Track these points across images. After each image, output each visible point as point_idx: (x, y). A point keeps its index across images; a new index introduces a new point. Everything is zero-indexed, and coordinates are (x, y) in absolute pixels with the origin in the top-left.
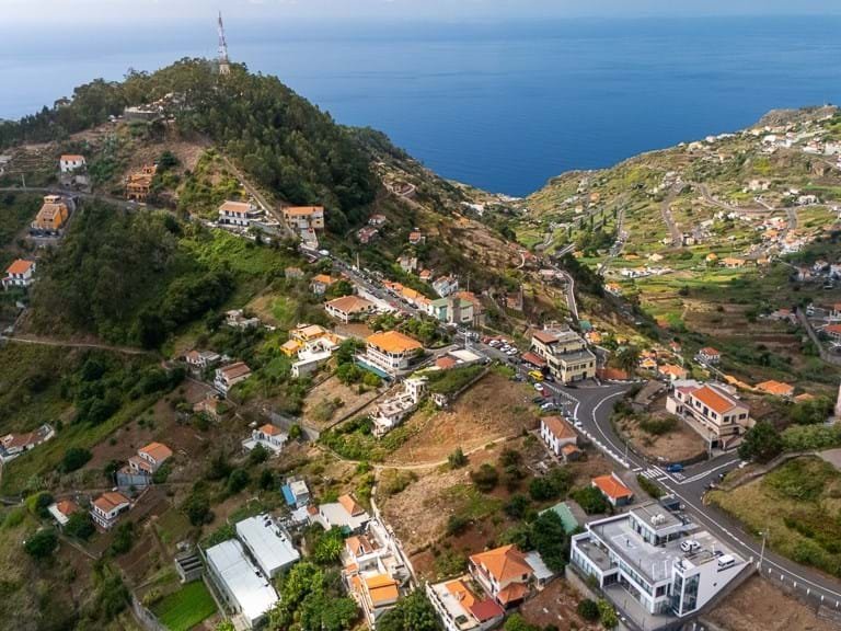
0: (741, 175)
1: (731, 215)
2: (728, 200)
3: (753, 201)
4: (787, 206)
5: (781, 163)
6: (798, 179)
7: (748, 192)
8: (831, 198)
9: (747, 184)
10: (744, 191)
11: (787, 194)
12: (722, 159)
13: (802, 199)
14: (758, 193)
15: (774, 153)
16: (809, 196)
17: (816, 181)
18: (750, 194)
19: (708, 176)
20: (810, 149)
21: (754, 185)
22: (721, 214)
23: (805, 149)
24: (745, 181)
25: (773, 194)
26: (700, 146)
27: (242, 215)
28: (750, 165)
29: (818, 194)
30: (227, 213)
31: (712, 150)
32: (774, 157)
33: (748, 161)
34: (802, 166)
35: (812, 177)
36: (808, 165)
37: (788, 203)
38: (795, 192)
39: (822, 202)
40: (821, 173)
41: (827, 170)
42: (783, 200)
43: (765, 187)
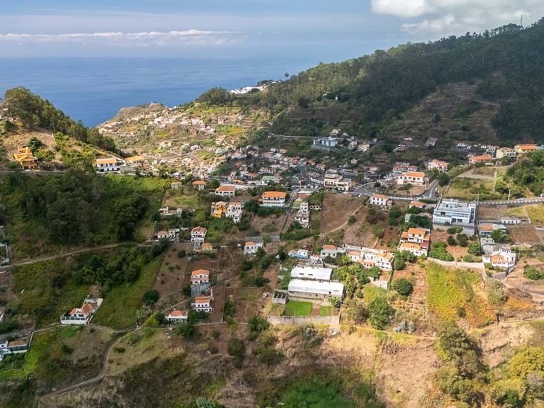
0: (152, 141)
1: (163, 161)
2: (153, 154)
3: (168, 153)
4: (187, 152)
5: (172, 132)
6: (186, 138)
7: (162, 148)
8: (205, 145)
9: (158, 144)
10: (160, 148)
11: (183, 146)
12: (132, 134)
13: (192, 148)
14: (168, 149)
15: (166, 127)
16: (195, 146)
17: (195, 138)
18: (163, 149)
19: (128, 144)
20: (184, 122)
21: (162, 144)
22: (156, 162)
23: (182, 123)
24: (156, 143)
25: (176, 148)
26: (105, 130)
27: (114, 165)
28: (154, 135)
29: (199, 144)
30: (102, 165)
31: (114, 131)
32: (167, 129)
33: (152, 133)
34: (184, 132)
35: (192, 136)
36: (187, 131)
37: (187, 150)
38: (187, 144)
39: (202, 148)
40: (195, 134)
41: (197, 132)
42: (184, 150)
43: (169, 145)
